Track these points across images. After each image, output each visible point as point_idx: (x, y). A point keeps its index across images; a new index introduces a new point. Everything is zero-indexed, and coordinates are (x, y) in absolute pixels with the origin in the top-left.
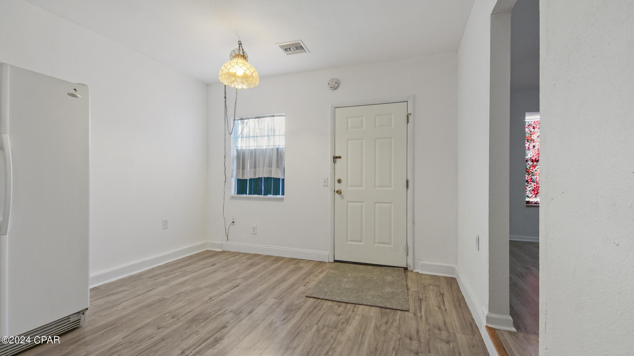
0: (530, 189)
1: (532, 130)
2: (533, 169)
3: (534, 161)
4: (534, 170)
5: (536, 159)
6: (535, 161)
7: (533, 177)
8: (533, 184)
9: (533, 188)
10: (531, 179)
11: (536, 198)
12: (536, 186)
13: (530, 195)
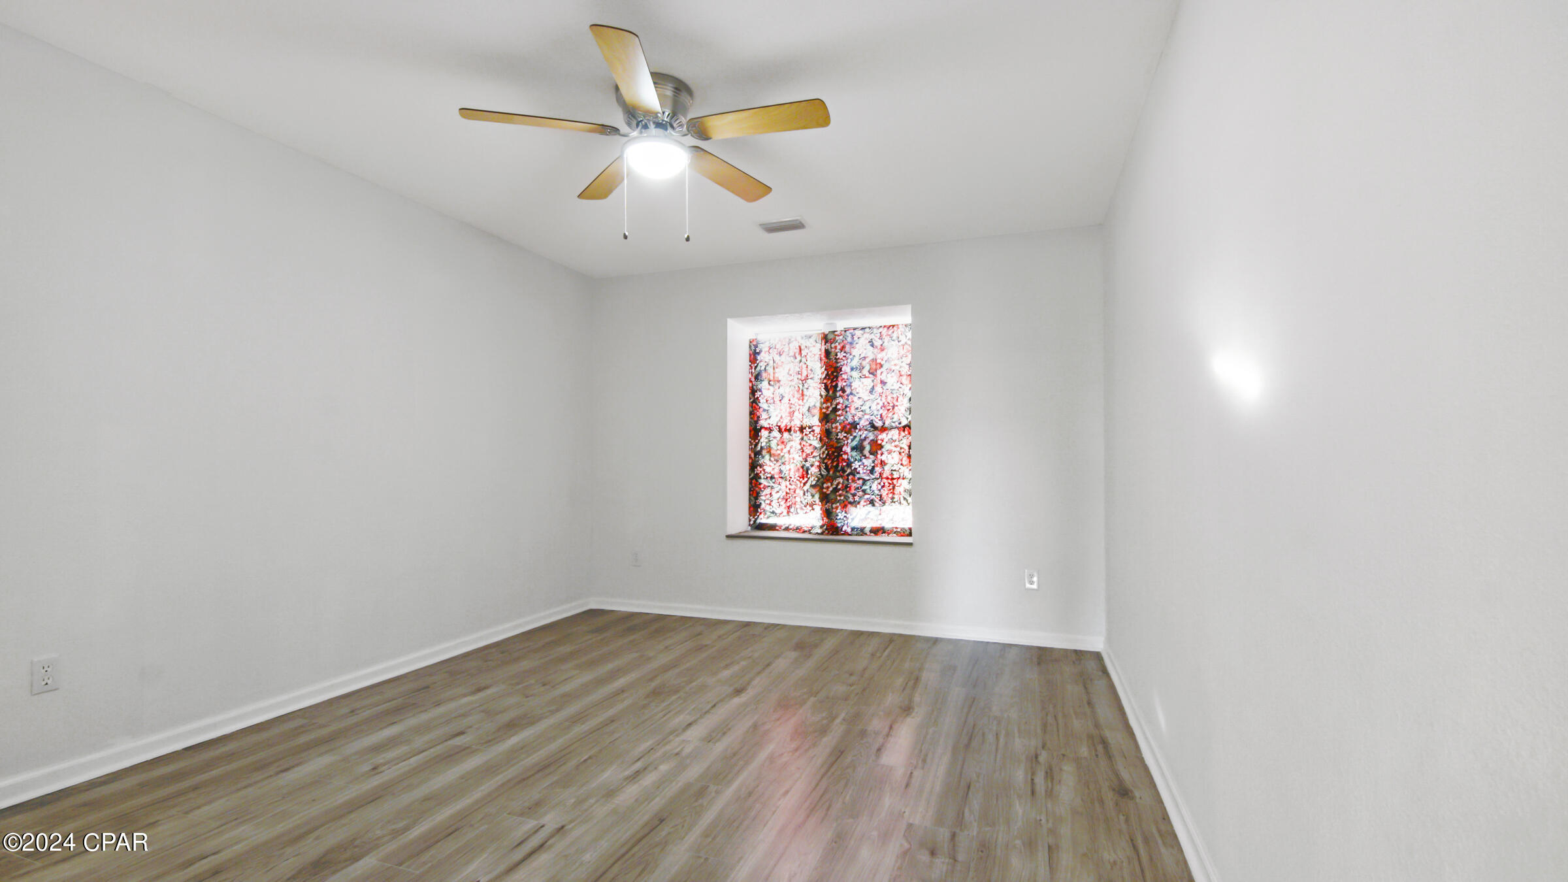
0: (778, 495)
1: (777, 358)
2: (782, 449)
3: (783, 430)
4: (785, 450)
5: (786, 426)
6: (786, 430)
7: (783, 468)
8: (784, 483)
9: (785, 493)
10: (781, 472)
11: (789, 515)
12: (790, 489)
13: (778, 511)
